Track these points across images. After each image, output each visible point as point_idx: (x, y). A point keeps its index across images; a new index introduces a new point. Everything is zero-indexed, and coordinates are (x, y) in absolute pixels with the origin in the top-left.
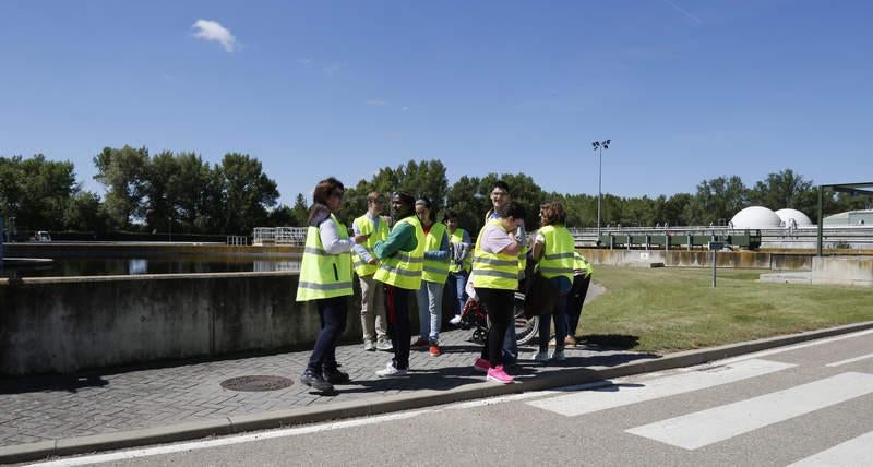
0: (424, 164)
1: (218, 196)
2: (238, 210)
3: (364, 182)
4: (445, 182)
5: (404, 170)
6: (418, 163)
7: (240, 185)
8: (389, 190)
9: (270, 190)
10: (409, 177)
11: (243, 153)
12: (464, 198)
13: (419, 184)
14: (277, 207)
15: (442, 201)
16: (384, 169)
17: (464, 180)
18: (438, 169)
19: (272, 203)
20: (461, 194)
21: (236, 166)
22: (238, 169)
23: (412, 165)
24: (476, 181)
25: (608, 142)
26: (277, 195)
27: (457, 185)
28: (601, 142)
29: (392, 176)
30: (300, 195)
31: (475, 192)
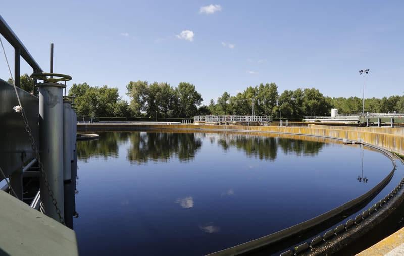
0: (267, 85)
1: (176, 101)
2: (185, 107)
3: (240, 94)
4: (277, 93)
5: (258, 88)
6: (264, 85)
7: (186, 96)
8: (251, 97)
9: (198, 98)
10: (261, 91)
11: (187, 82)
12: (287, 100)
13: (265, 94)
14: (201, 105)
15: (276, 102)
16: (249, 88)
17: (286, 92)
18: (274, 87)
19: (200, 104)
20: (285, 99)
21: (184, 88)
22: (185, 90)
23: (262, 86)
24: (292, 93)
25: (368, 70)
26: (202, 100)
27: (283, 95)
28: (364, 71)
29: (253, 91)
30: (212, 100)
31: (291, 98)
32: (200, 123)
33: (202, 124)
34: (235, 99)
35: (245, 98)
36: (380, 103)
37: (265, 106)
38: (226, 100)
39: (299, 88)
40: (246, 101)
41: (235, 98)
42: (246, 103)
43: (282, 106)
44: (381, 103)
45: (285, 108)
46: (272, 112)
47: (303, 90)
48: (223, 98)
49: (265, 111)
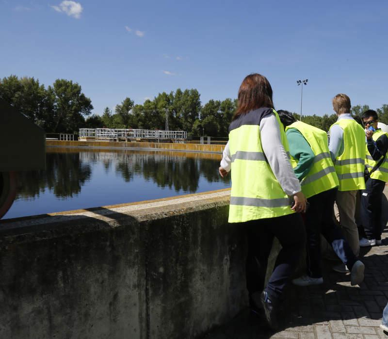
0: (187, 92)
1: (50, 107)
2: (65, 117)
3: (149, 102)
4: (199, 103)
5: (174, 94)
6: (183, 91)
7: (66, 100)
8: (164, 107)
9: (86, 104)
10: (177, 99)
12: (212, 113)
13: (184, 104)
14: (91, 115)
15: (198, 115)
16: (161, 94)
17: (212, 102)
18: (195, 95)
19: (88, 113)
20: (209, 111)
21: (63, 88)
22: (65, 90)
23: (179, 92)
24: (219, 103)
25: (307, 81)
26: (91, 107)
27: (207, 105)
28: (302, 81)
29: (167, 98)
30: (107, 108)
31: (218, 110)
32: (87, 138)
33: (91, 141)
34: (141, 108)
35: (156, 108)
36: (320, 121)
37: (184, 120)
38: (128, 109)
39: (228, 98)
40: (157, 112)
41: (141, 106)
42: (157, 115)
43: (206, 120)
44: (323, 121)
45: (209, 123)
46: (193, 128)
47: (233, 101)
48: (124, 106)
49: (184, 126)
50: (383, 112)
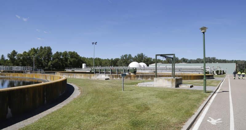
0: (45, 48)
3: (26, 52)
5: (39, 49)
6: (43, 47)
8: (33, 55)
10: (41, 51)
12: (57, 58)
13: (43, 53)
15: (51, 59)
16: (32, 48)
17: (57, 53)
18: (49, 49)
23: (41, 48)
24: (61, 53)
25: (96, 43)
27: (55, 54)
28: (94, 43)
29: (35, 51)
30: (3, 55)
31: (61, 56)
34: (21, 55)
35: (29, 55)
36: (109, 61)
37: (44, 61)
38: (14, 56)
39: (65, 51)
40: (30, 57)
41: (21, 54)
42: (30, 59)
43: (54, 61)
44: (111, 61)
45: (56, 62)
46: (48, 65)
47: (68, 52)
48: (12, 54)
49: (43, 64)
50: (137, 57)
